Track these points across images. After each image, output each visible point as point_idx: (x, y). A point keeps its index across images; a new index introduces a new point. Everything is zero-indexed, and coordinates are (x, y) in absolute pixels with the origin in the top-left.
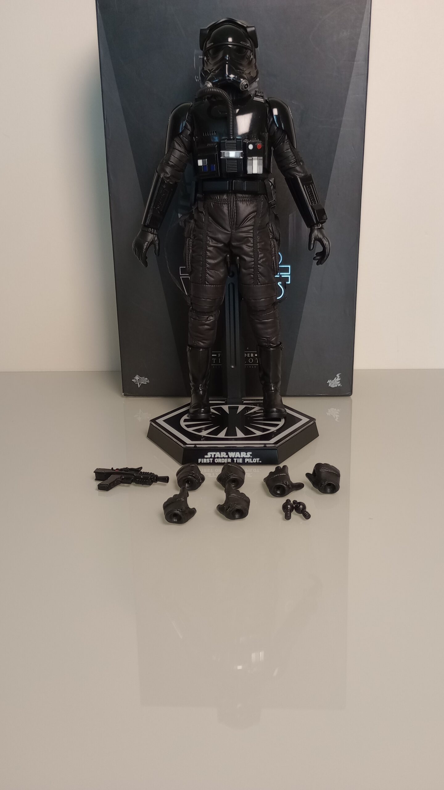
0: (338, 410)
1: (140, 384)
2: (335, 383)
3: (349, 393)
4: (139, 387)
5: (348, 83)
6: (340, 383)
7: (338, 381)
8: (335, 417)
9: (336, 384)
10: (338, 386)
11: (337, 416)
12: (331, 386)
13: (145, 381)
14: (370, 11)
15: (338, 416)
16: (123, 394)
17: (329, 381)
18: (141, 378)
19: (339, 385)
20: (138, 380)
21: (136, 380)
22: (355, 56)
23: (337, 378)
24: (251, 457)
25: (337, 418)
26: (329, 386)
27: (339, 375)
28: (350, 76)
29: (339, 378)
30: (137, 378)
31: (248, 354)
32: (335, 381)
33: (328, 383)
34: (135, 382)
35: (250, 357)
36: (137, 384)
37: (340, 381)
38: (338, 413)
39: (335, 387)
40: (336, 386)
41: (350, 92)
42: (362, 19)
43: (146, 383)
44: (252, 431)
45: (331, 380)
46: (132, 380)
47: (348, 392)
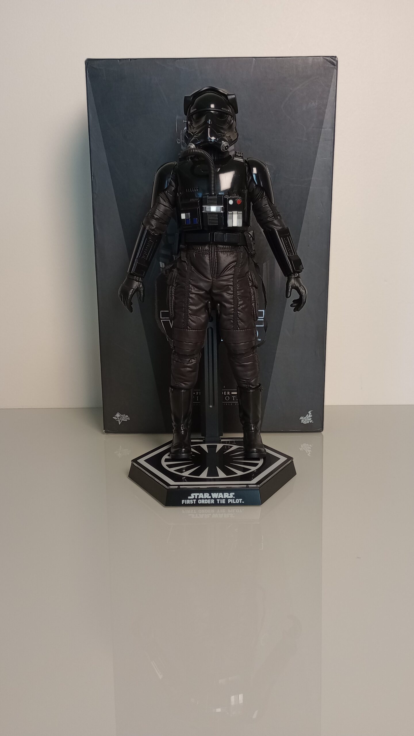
0: (310, 445)
1: (120, 421)
2: (307, 419)
3: (320, 429)
4: (120, 424)
5: (317, 147)
6: (311, 420)
7: (310, 418)
8: (308, 452)
9: (308, 421)
10: (309, 422)
11: (309, 451)
12: (303, 423)
13: (125, 418)
14: (336, 85)
15: (311, 451)
16: (104, 431)
17: (301, 417)
18: (122, 415)
19: (311, 422)
20: (119, 417)
21: (117, 417)
22: (322, 124)
23: (308, 415)
24: (234, 497)
25: (310, 453)
26: (302, 422)
27: (311, 412)
28: (318, 142)
29: (311, 415)
30: (118, 415)
31: (225, 392)
32: (307, 418)
33: (301, 420)
34: (116, 419)
35: (227, 395)
36: (118, 421)
37: (311, 417)
38: (310, 448)
39: (307, 424)
40: (308, 422)
41: (318, 155)
42: (329, 91)
43: (126, 421)
44: (234, 471)
45: (303, 417)
46: (113, 418)
47: (318, 429)
